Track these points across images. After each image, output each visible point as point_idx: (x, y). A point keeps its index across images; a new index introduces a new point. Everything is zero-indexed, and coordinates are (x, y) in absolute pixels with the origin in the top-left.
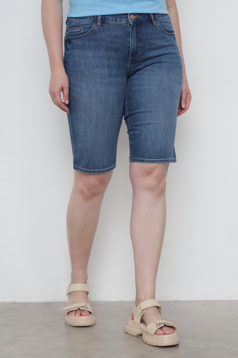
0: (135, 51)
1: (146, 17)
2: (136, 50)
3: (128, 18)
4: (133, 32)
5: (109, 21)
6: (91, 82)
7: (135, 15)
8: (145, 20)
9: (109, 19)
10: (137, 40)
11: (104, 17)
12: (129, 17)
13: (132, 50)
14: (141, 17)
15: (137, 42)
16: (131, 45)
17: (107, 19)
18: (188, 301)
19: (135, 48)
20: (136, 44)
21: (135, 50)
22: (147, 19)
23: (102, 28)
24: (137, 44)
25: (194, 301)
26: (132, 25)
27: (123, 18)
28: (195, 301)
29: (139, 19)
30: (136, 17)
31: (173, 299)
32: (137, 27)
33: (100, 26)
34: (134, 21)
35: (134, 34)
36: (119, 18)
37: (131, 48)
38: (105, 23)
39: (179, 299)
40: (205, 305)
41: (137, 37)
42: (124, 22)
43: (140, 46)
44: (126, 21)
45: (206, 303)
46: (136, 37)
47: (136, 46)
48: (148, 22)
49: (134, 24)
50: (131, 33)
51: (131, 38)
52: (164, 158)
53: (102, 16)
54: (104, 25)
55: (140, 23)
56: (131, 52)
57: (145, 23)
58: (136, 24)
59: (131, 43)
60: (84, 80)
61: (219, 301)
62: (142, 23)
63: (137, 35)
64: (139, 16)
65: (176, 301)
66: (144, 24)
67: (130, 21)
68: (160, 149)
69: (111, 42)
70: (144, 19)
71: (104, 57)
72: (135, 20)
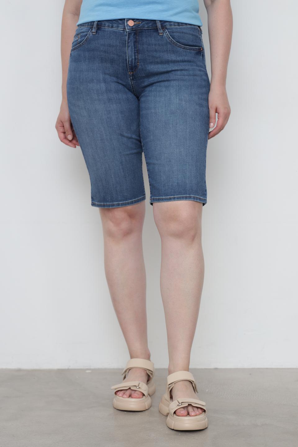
0: (133, 64)
1: (150, 24)
2: (135, 63)
3: (125, 24)
4: (129, 41)
5: (105, 27)
6: (88, 99)
7: (135, 20)
8: (148, 27)
9: (105, 25)
10: (135, 50)
11: (100, 23)
12: (126, 22)
13: (130, 63)
14: (143, 23)
15: (135, 53)
16: (128, 57)
17: (103, 25)
18: (230, 369)
19: (133, 60)
20: (133, 56)
21: (133, 62)
22: (151, 27)
23: (97, 35)
24: (135, 55)
25: (237, 369)
26: (129, 33)
27: (120, 24)
28: (240, 369)
29: (140, 26)
30: (136, 23)
31: (213, 366)
32: (135, 36)
33: (95, 34)
34: (132, 29)
35: (131, 43)
36: (115, 23)
37: (128, 60)
38: (100, 30)
39: (219, 366)
40: (250, 374)
41: (135, 48)
42: (121, 29)
43: (140, 58)
44: (123, 28)
45: (252, 372)
46: (133, 47)
47: (133, 58)
48: (152, 30)
49: (131, 32)
50: (128, 42)
51: (128, 48)
52: (184, 194)
53: (99, 21)
54: (99, 31)
55: (140, 31)
56: (129, 66)
57: (147, 31)
58: (134, 31)
59: (128, 54)
60: (80, 98)
61: (267, 369)
62: (144, 31)
63: (134, 45)
64: (140, 23)
65: (216, 369)
66: (145, 32)
67: (126, 27)
68: (178, 183)
69: (105, 52)
70: (146, 27)
71: (98, 70)
72: (134, 27)
